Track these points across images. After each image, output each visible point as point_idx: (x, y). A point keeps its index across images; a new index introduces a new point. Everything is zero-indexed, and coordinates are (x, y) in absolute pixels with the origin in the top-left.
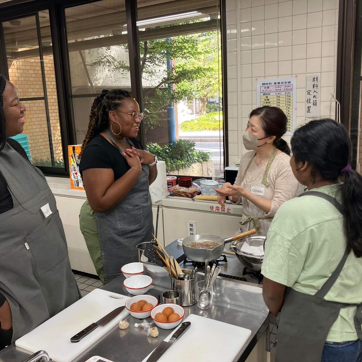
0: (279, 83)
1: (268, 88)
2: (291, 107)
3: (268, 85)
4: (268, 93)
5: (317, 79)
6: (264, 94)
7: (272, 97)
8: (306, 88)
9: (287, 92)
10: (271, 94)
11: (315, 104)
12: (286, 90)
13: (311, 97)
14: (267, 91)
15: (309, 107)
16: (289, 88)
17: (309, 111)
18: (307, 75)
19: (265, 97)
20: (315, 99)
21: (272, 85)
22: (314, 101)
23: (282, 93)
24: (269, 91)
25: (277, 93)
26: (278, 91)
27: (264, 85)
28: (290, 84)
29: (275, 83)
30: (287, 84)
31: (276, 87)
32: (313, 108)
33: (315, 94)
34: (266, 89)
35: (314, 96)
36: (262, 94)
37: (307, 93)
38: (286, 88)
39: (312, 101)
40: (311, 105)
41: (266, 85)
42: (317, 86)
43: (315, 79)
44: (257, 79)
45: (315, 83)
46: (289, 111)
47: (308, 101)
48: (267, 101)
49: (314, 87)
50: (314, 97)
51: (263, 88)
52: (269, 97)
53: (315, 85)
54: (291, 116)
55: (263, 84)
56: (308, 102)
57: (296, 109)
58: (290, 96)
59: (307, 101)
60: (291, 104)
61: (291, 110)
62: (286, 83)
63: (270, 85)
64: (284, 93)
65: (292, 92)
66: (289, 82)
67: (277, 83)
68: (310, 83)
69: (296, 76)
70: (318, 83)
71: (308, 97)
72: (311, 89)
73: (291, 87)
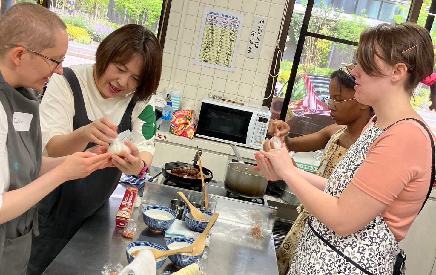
0: (227, 16)
1: (215, 18)
2: (233, 43)
3: (215, 15)
4: (214, 23)
5: (263, 22)
6: (210, 24)
7: (217, 28)
8: (251, 28)
9: (233, 28)
10: (217, 25)
11: (257, 46)
12: (232, 25)
13: (255, 38)
14: (213, 21)
15: (251, 47)
16: (235, 24)
17: (250, 51)
18: (255, 15)
19: (210, 26)
20: (257, 41)
21: (220, 16)
22: (256, 43)
23: (228, 27)
24: (215, 22)
25: (223, 26)
26: (224, 24)
27: (211, 14)
28: (237, 20)
29: (223, 15)
30: (235, 19)
31: (223, 20)
32: (254, 49)
33: (259, 36)
34: (212, 19)
35: (257, 38)
36: (208, 23)
37: (252, 33)
38: (232, 23)
39: (254, 42)
40: (253, 46)
41: (213, 15)
42: (262, 29)
43: (262, 22)
44: (205, 6)
45: (261, 25)
46: (231, 46)
47: (251, 41)
48: (211, 31)
49: (259, 29)
50: (257, 39)
51: (210, 17)
52: (214, 28)
53: (260, 27)
54: (232, 52)
55: (210, 12)
56: (251, 43)
57: (238, 46)
58: (235, 32)
59: (250, 41)
60: (235, 41)
61: (233, 46)
62: (233, 18)
63: (218, 16)
64: (230, 27)
65: (237, 29)
66: (237, 18)
67: (225, 16)
68: (256, 25)
69: (245, 14)
70: (263, 26)
71: (252, 37)
72: (256, 30)
73: (238, 24)
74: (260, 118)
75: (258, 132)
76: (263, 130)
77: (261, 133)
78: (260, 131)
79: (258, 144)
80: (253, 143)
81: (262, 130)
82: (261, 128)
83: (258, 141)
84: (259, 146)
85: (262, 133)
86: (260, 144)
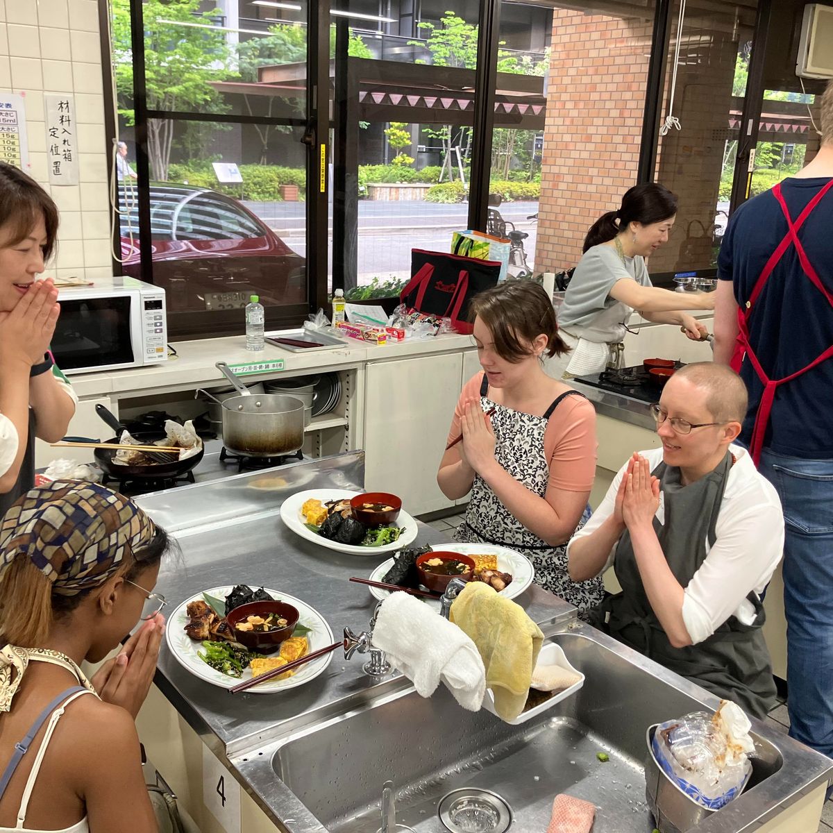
2: (17, 162)
5: (67, 106)
8: (47, 122)
9: (5, 127)
11: (68, 158)
12: (2, 122)
13: (59, 142)
15: (56, 163)
16: (9, 118)
17: (57, 171)
18: (46, 94)
20: (66, 147)
22: (64, 151)
28: (9, 109)
30: (4, 108)
32: (64, 165)
33: (66, 136)
35: (65, 141)
37: (50, 133)
38: (2, 117)
39: (60, 150)
40: (60, 158)
42: (69, 121)
43: (64, 106)
45: (65, 113)
47: (54, 150)
49: (62, 121)
50: (64, 143)
53: (64, 118)
56: (54, 153)
57: (29, 165)
58: (13, 137)
59: (52, 149)
60: (18, 155)
65: (16, 128)
66: (8, 105)
68: (55, 114)
69: (23, 94)
70: (70, 114)
71: (53, 141)
72: (57, 124)
73: (15, 117)
74: (146, 302)
75: (150, 331)
76: (158, 324)
77: (156, 332)
78: (154, 328)
79: (156, 354)
80: (146, 355)
81: (156, 325)
82: (154, 321)
83: (155, 348)
84: (159, 356)
85: (158, 331)
86: (160, 354)
